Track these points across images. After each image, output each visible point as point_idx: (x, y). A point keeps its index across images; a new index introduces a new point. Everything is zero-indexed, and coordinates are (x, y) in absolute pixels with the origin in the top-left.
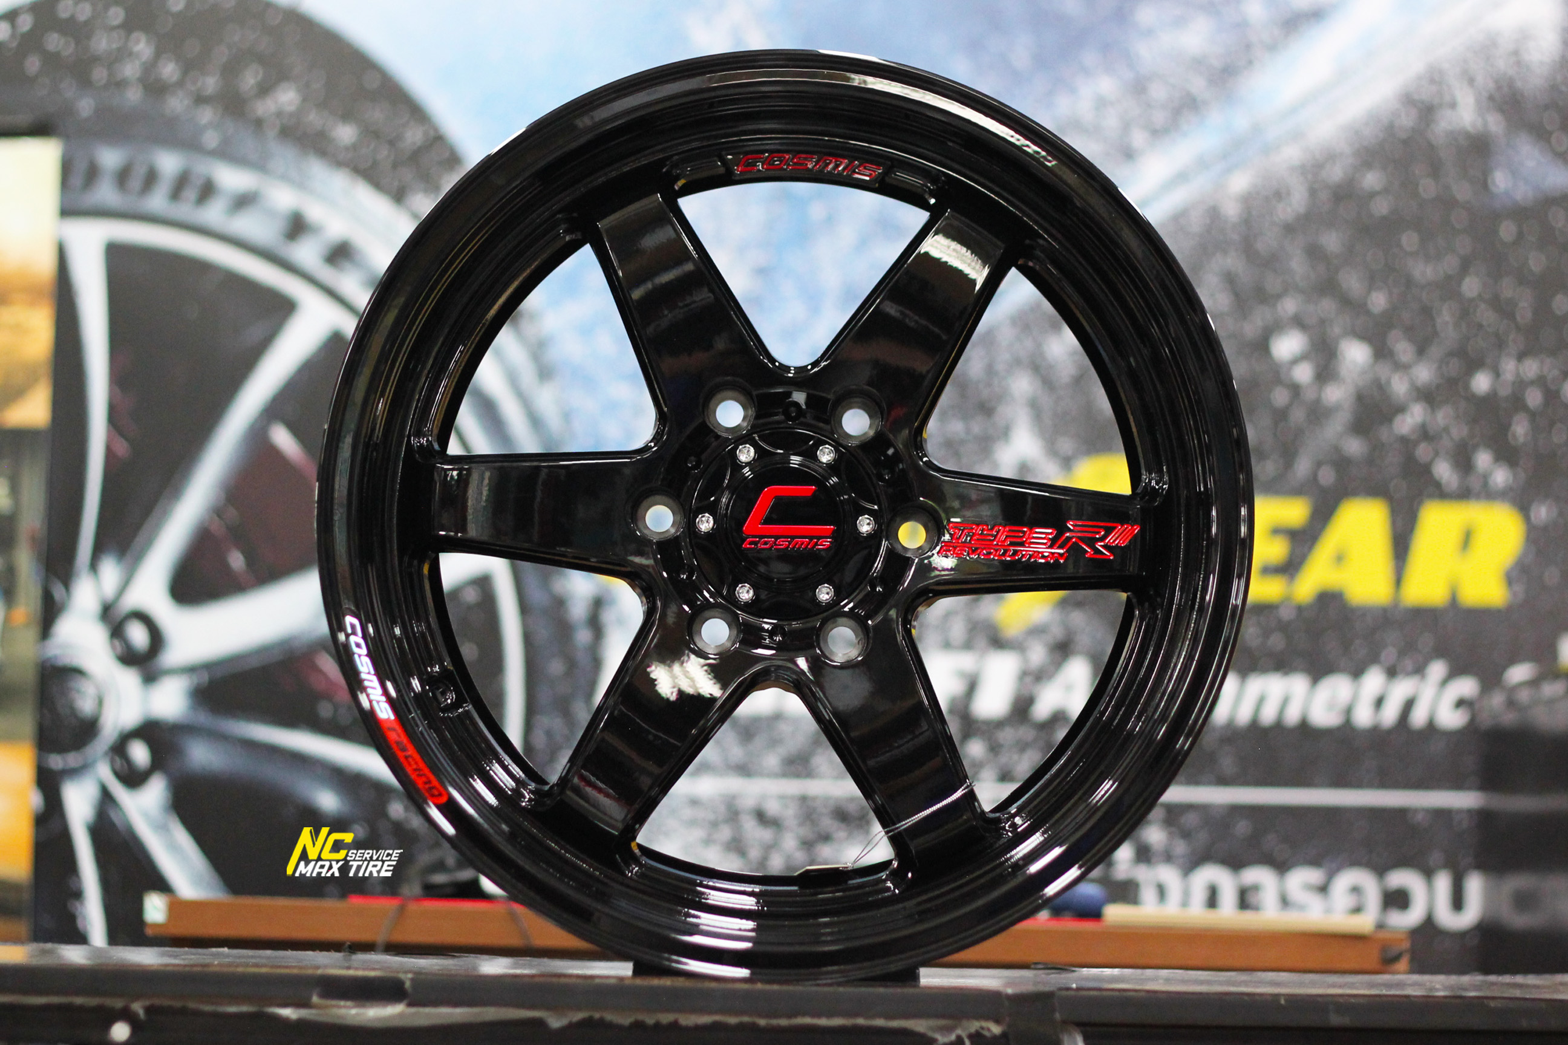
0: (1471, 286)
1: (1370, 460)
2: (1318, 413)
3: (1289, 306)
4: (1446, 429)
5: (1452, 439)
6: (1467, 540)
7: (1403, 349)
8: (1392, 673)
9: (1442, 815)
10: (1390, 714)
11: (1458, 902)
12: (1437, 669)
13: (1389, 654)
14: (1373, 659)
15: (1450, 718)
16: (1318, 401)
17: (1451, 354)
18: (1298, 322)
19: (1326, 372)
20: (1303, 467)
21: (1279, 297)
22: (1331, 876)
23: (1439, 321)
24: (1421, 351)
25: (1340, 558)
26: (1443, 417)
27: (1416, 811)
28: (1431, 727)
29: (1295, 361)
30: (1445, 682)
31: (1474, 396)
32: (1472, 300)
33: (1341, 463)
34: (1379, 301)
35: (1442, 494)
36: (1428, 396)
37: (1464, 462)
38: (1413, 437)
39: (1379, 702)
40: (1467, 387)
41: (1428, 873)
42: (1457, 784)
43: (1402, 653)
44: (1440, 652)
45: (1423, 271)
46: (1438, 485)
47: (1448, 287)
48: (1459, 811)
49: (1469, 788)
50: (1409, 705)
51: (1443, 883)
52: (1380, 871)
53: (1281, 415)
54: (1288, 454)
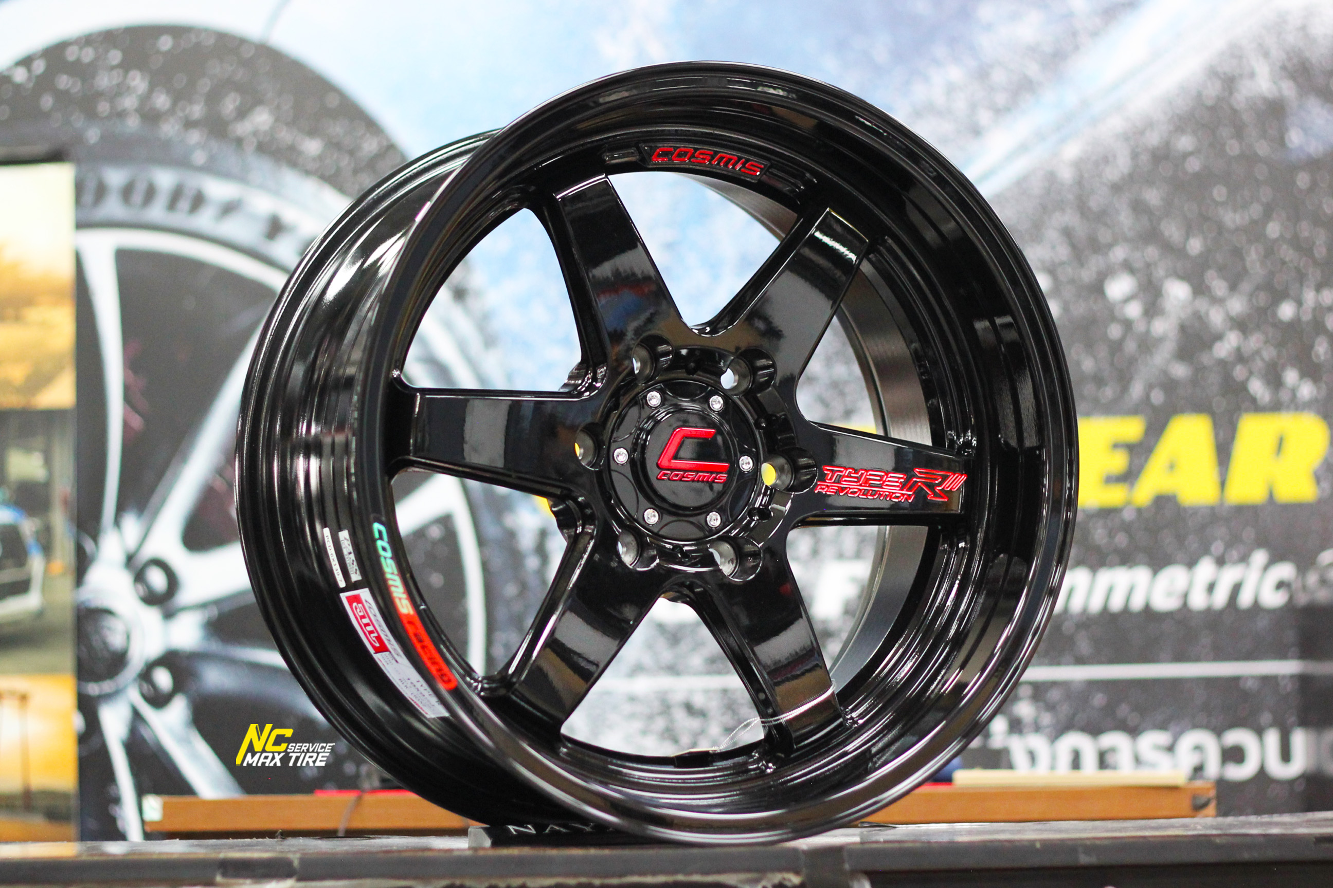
2: (1147, 344)
3: (1119, 253)
13: (1218, 547)
18: (1128, 267)
19: (1153, 309)
20: (1137, 390)
21: (1110, 246)
29: (1127, 300)
33: (1169, 385)
43: (1229, 545)
52: (1218, 732)
53: (1116, 347)
54: (1124, 379)
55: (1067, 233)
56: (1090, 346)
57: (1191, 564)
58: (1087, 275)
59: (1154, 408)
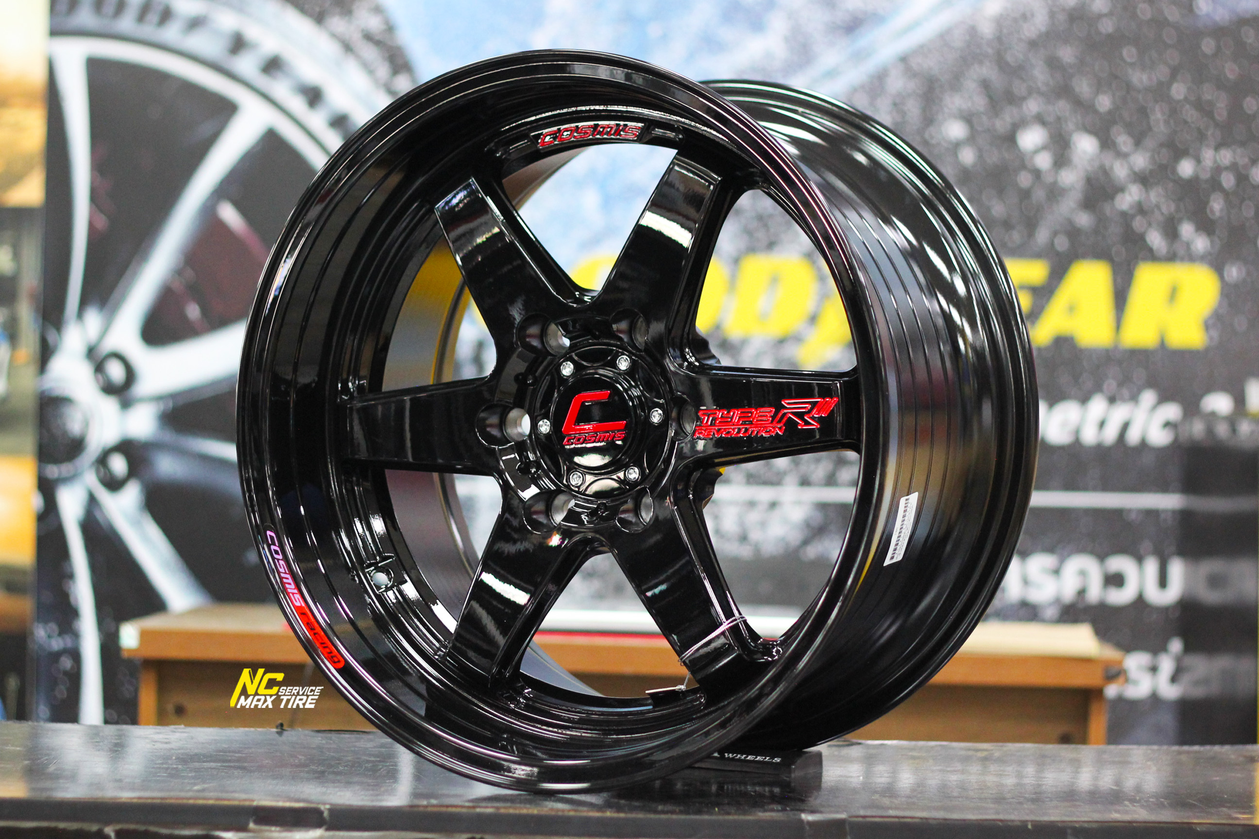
0: (1179, 90)
1: (1096, 231)
2: (1055, 193)
3: (1032, 106)
4: (1158, 206)
5: (1162, 214)
6: (1173, 294)
7: (1123, 141)
8: (1112, 400)
9: (1151, 514)
10: (1110, 435)
11: (1163, 582)
12: (1148, 397)
14: (1098, 388)
15: (1159, 437)
16: (1055, 183)
17: (1162, 145)
20: (1042, 236)
21: (1024, 99)
22: (1062, 561)
23: (1152, 118)
24: (1138, 143)
25: (1071, 309)
26: (1155, 196)
27: (1130, 511)
28: (1144, 444)
29: (1037, 151)
30: (1154, 408)
31: (1180, 178)
32: (1179, 101)
33: (1073, 232)
34: (1104, 102)
35: (1152, 256)
36: (1143, 179)
37: (1171, 232)
38: (1131, 212)
39: (1102, 424)
40: (1174, 171)
41: (1140, 559)
42: (1163, 487)
43: (1121, 385)
44: (1152, 383)
45: (1139, 78)
46: (1151, 250)
47: (1160, 92)
48: (1165, 511)
49: (1173, 492)
50: (1125, 427)
51: (1151, 567)
52: (1102, 557)
53: (1026, 194)
54: (1031, 225)
55: (985, 85)
56: (1001, 192)
57: (1084, 400)
58: (1001, 125)
59: (1058, 254)
